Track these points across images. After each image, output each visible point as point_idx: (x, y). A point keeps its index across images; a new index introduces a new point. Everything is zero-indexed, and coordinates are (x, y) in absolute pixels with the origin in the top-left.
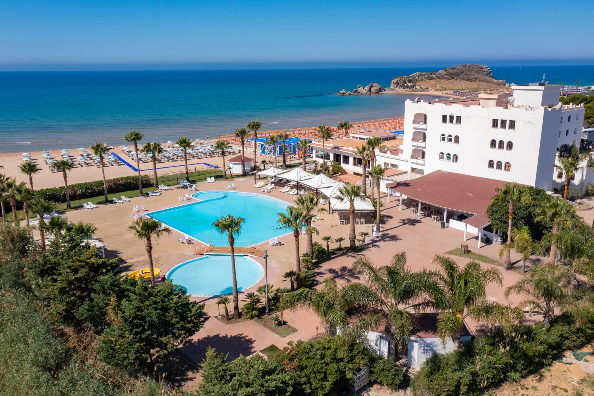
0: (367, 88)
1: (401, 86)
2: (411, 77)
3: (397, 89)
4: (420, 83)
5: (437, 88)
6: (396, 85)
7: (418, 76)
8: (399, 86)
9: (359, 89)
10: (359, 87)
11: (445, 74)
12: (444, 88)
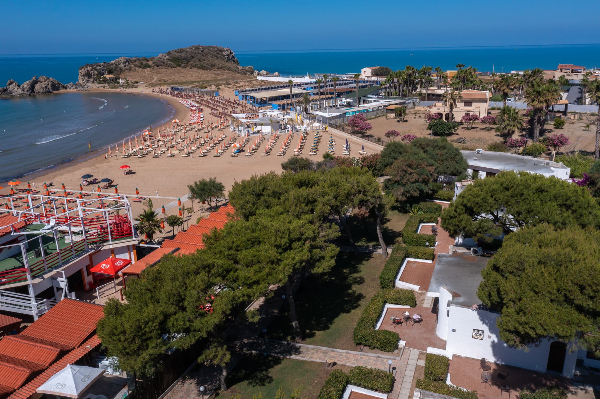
0: (26, 85)
1: (95, 80)
2: (112, 64)
3: (90, 84)
4: (127, 73)
5: (153, 81)
6: (86, 78)
7: (124, 63)
8: (92, 80)
9: (11, 87)
10: (11, 83)
11: (168, 59)
12: (164, 80)
